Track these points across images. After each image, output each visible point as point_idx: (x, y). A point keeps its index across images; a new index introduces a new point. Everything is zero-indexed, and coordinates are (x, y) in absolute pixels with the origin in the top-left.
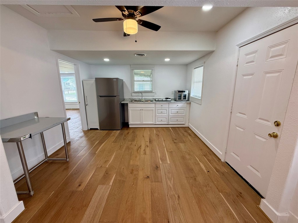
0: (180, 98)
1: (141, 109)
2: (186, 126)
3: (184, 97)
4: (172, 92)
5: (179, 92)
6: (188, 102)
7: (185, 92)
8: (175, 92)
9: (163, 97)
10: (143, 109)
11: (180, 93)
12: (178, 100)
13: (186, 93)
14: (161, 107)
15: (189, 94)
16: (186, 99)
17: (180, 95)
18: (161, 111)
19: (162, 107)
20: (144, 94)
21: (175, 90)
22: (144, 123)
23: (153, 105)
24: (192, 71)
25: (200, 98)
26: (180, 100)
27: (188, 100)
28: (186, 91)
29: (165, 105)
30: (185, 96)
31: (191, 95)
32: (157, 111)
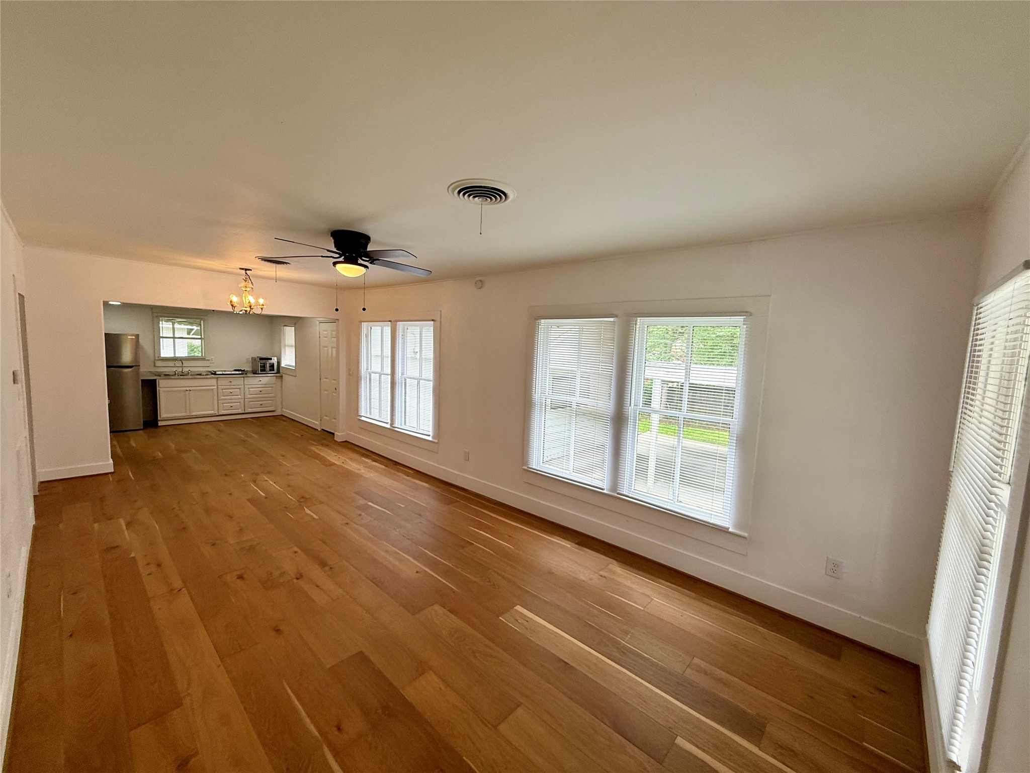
0: (263, 369)
1: (188, 389)
2: (278, 413)
3: (270, 367)
4: (247, 359)
5: (261, 359)
6: (277, 375)
7: (271, 359)
8: (254, 359)
9: (229, 369)
10: (191, 389)
11: (263, 361)
12: (260, 372)
13: (274, 360)
14: (230, 384)
15: (279, 363)
16: (274, 371)
17: (262, 364)
18: (230, 390)
19: (232, 384)
20: (186, 364)
21: (253, 356)
22: (194, 414)
23: (214, 382)
24: (281, 329)
25: (294, 368)
26: (264, 372)
27: (278, 372)
28: (273, 358)
29: (238, 381)
30: (272, 366)
31: (283, 365)
32: (220, 391)
